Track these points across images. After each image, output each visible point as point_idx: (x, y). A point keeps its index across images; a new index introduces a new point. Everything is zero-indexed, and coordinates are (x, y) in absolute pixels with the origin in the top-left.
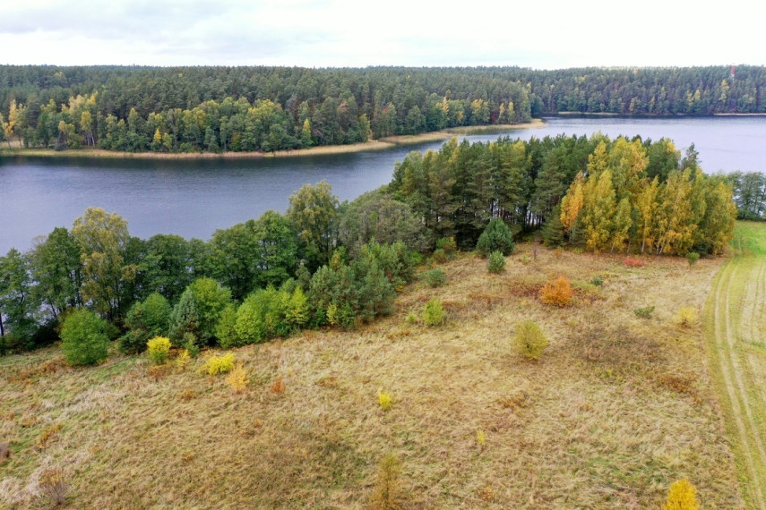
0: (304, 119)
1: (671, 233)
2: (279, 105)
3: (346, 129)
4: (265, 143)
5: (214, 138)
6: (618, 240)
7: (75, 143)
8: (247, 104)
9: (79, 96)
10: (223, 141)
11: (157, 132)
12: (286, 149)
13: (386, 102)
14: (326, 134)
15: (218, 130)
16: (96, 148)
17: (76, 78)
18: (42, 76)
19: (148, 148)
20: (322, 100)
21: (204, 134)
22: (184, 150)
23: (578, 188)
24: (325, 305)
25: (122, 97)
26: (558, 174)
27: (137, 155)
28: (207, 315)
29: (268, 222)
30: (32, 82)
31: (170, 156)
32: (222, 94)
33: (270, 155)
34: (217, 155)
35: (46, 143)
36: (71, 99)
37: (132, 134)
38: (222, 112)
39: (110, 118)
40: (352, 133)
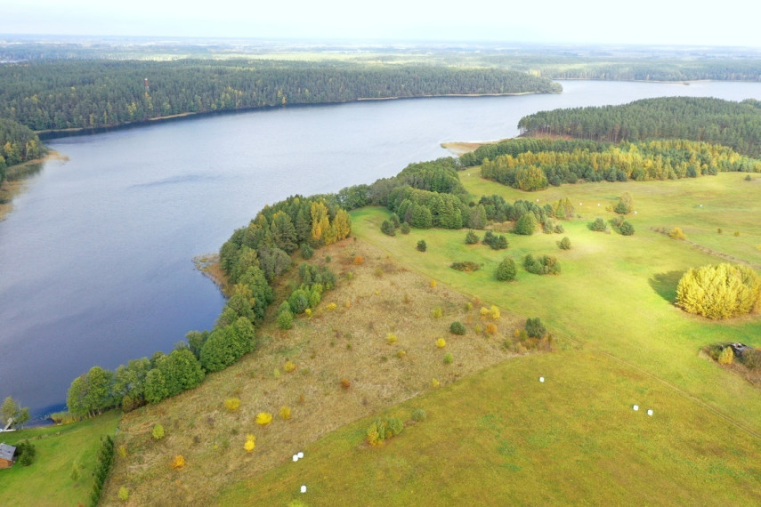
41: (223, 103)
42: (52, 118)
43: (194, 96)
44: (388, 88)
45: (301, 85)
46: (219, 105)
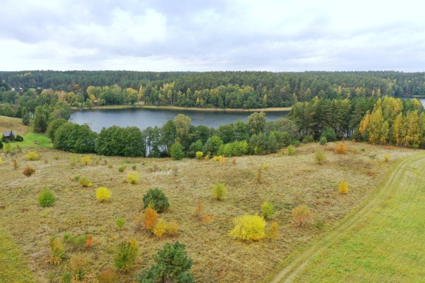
0: (264, 95)
1: (408, 137)
2: (253, 88)
3: (284, 100)
4: (245, 105)
5: (222, 102)
6: (383, 139)
7: (164, 103)
8: (239, 87)
9: (167, 84)
10: (226, 103)
11: (198, 99)
12: (255, 108)
13: (307, 87)
14: (274, 102)
15: (224, 98)
16: (173, 105)
17: (165, 76)
18: (151, 76)
19: (194, 106)
20: (273, 86)
21: (218, 100)
22: (209, 107)
23: (367, 117)
24: (254, 147)
25: (185, 84)
26: (361, 112)
27: (189, 109)
28: (215, 147)
29: (239, 124)
30: (147, 78)
31: (203, 109)
32: (227, 83)
33: (247, 110)
34: (223, 110)
35: (153, 103)
36: (164, 85)
37: (187, 100)
38: (227, 91)
39: (180, 93)
40: (287, 102)
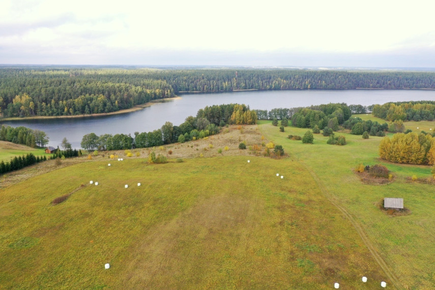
3: (127, 103)
4: (106, 110)
7: (28, 114)
8: (96, 97)
10: (91, 110)
11: (66, 108)
12: (113, 112)
14: (122, 106)
15: (90, 106)
21: (85, 108)
27: (58, 117)
31: (74, 116)
33: (108, 114)
34: (90, 115)
38: (87, 100)
39: (44, 104)
40: (129, 105)
41: (273, 85)
42: (188, 86)
43: (258, 81)
44: (378, 83)
45: (320, 79)
46: (271, 87)
